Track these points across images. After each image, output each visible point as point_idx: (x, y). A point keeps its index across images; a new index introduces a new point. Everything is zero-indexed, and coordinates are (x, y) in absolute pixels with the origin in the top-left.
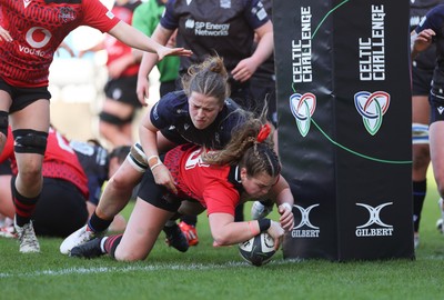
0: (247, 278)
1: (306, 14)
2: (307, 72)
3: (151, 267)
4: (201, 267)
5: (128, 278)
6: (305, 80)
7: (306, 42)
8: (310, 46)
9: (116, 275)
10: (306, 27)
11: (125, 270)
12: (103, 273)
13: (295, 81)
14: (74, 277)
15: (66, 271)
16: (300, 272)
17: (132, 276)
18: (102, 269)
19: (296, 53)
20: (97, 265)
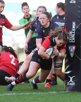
0: (54, 96)
1: (74, 24)
2: (73, 40)
3: (28, 93)
4: (41, 93)
5: (21, 96)
6: (73, 42)
7: (73, 31)
8: (74, 32)
9: (18, 96)
10: (74, 27)
11: (20, 94)
12: (14, 95)
13: (70, 42)
14: (6, 96)
15: (4, 94)
16: (69, 95)
17: (22, 96)
18: (14, 94)
19: (71, 34)
20: (13, 93)
